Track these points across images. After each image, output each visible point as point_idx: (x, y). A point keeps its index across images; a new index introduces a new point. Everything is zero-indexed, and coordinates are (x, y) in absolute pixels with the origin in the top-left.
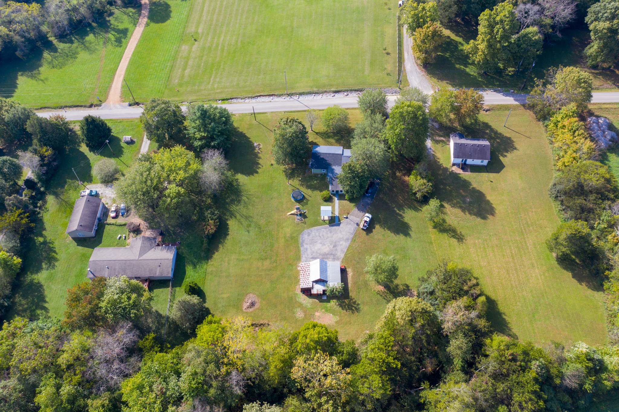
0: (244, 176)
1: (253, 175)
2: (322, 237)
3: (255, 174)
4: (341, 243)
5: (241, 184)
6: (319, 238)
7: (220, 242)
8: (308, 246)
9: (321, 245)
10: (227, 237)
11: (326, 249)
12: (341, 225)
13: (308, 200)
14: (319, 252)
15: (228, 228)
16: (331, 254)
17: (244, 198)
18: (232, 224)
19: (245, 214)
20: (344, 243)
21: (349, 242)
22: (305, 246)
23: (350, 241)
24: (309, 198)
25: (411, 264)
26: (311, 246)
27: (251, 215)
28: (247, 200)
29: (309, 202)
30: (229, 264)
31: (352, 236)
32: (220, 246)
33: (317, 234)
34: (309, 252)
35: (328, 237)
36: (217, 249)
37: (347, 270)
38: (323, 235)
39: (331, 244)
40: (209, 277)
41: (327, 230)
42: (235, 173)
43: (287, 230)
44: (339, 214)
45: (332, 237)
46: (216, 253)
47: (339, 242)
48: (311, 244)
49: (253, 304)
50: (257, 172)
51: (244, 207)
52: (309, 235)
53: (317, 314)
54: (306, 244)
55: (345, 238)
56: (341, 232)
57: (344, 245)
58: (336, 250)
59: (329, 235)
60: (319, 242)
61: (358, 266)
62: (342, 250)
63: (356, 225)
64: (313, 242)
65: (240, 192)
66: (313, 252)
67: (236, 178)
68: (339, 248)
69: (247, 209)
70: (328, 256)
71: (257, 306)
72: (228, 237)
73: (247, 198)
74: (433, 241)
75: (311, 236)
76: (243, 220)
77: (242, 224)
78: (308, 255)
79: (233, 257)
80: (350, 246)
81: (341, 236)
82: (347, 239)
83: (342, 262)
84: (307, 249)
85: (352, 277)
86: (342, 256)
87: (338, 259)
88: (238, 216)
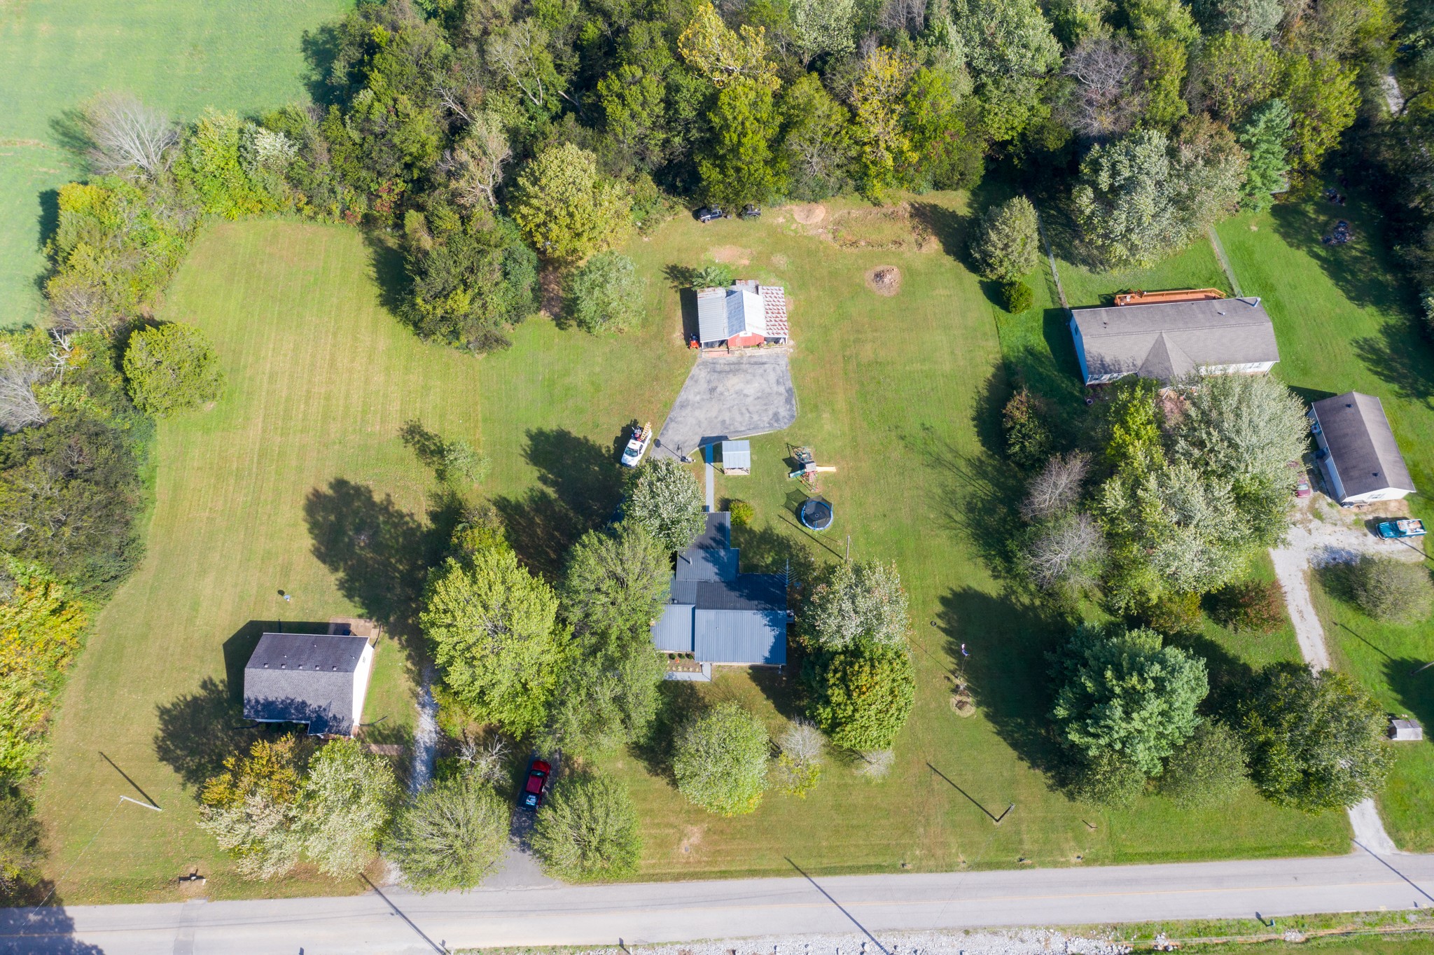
0: (979, 589)
1: (955, 594)
2: (744, 410)
3: (948, 594)
4: (698, 398)
5: (980, 561)
6: (751, 409)
7: (988, 400)
8: (775, 388)
9: (746, 392)
10: (974, 414)
11: (734, 383)
12: (698, 440)
13: (787, 506)
14: (749, 377)
15: (979, 434)
16: (720, 372)
17: (960, 517)
18: (972, 445)
19: (947, 472)
20: (691, 397)
21: (678, 400)
22: (782, 389)
23: (678, 403)
24: (783, 512)
25: (541, 369)
26: (768, 390)
27: (928, 470)
28: (952, 512)
29: (783, 501)
30: (952, 353)
31: (672, 415)
32: (985, 393)
33: (756, 418)
34: (772, 377)
35: (730, 409)
36: (991, 386)
37: (684, 342)
38: (742, 414)
39: (722, 394)
40: (989, 327)
41: (732, 428)
42: (1007, 597)
43: (829, 426)
44: (703, 469)
45: (720, 411)
46: (989, 375)
47: (703, 400)
48: (770, 394)
49: (879, 276)
50: (944, 600)
51: (954, 492)
52: (776, 415)
53: (746, 262)
54: (781, 394)
55: (689, 408)
56: (699, 424)
57: (692, 392)
58: (709, 382)
59: (726, 416)
60: (749, 400)
61: (660, 352)
62: (696, 381)
63: (662, 441)
64: (764, 398)
65: (976, 537)
66: (762, 376)
67: (1001, 582)
68: (703, 386)
69: (942, 486)
70: (727, 368)
71: (870, 275)
72: (971, 413)
73: (950, 517)
74: (480, 424)
75: (771, 413)
76: (948, 456)
77: (947, 445)
78: (774, 369)
79: (947, 367)
80: (678, 392)
81: (697, 413)
82: (683, 406)
83: (695, 358)
84: (778, 383)
85: (674, 328)
86: (695, 370)
87: (705, 364)
88: (962, 464)
